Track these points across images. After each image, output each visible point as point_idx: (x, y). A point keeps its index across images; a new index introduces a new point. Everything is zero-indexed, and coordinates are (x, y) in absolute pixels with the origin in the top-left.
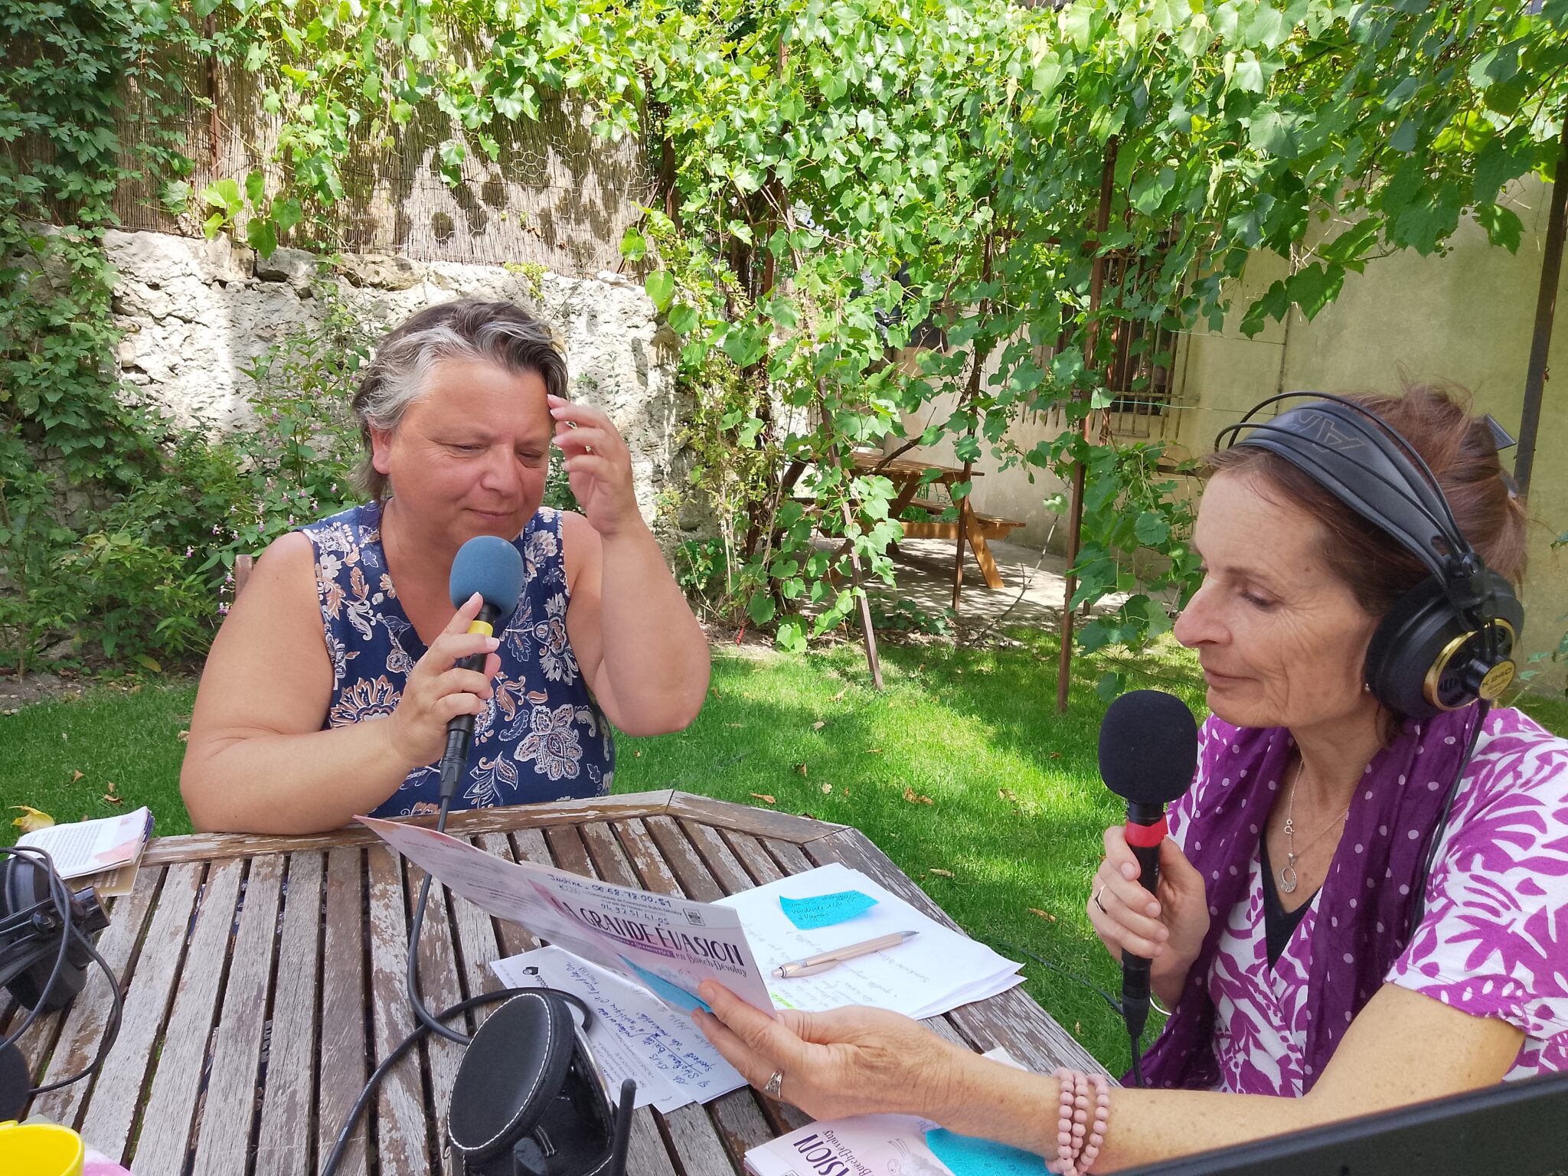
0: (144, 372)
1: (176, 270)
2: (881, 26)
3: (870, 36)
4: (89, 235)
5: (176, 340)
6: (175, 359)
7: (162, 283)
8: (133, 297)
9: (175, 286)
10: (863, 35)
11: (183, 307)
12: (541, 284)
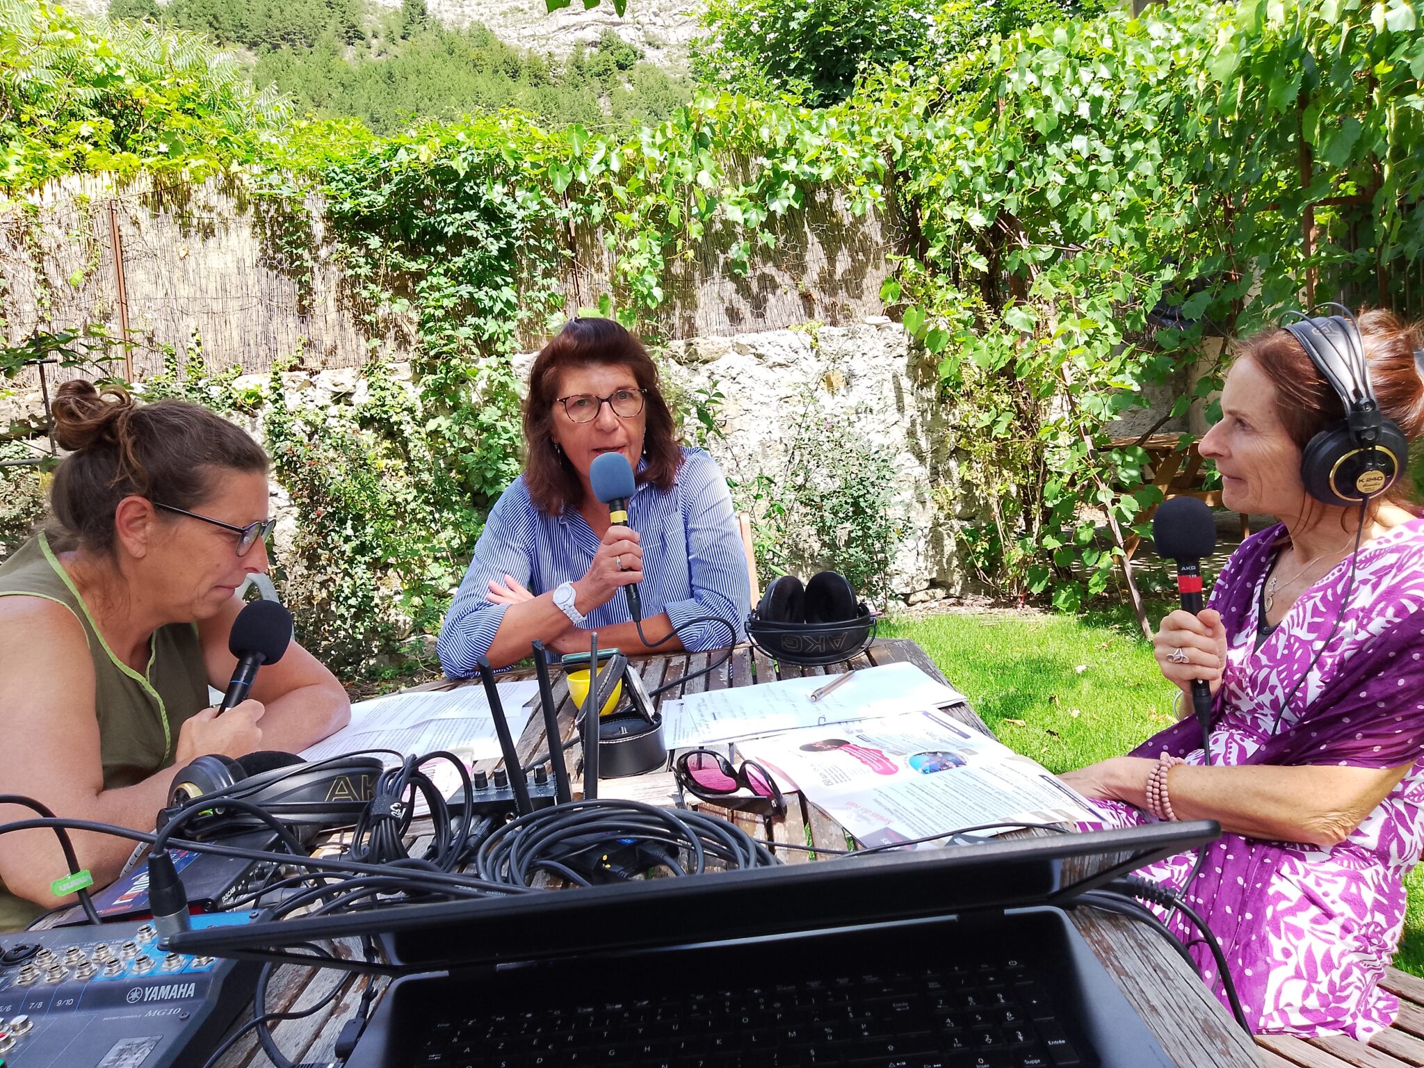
2: (1084, 59)
3: (1075, 72)
4: (503, 360)
10: (1069, 71)
12: (819, 336)
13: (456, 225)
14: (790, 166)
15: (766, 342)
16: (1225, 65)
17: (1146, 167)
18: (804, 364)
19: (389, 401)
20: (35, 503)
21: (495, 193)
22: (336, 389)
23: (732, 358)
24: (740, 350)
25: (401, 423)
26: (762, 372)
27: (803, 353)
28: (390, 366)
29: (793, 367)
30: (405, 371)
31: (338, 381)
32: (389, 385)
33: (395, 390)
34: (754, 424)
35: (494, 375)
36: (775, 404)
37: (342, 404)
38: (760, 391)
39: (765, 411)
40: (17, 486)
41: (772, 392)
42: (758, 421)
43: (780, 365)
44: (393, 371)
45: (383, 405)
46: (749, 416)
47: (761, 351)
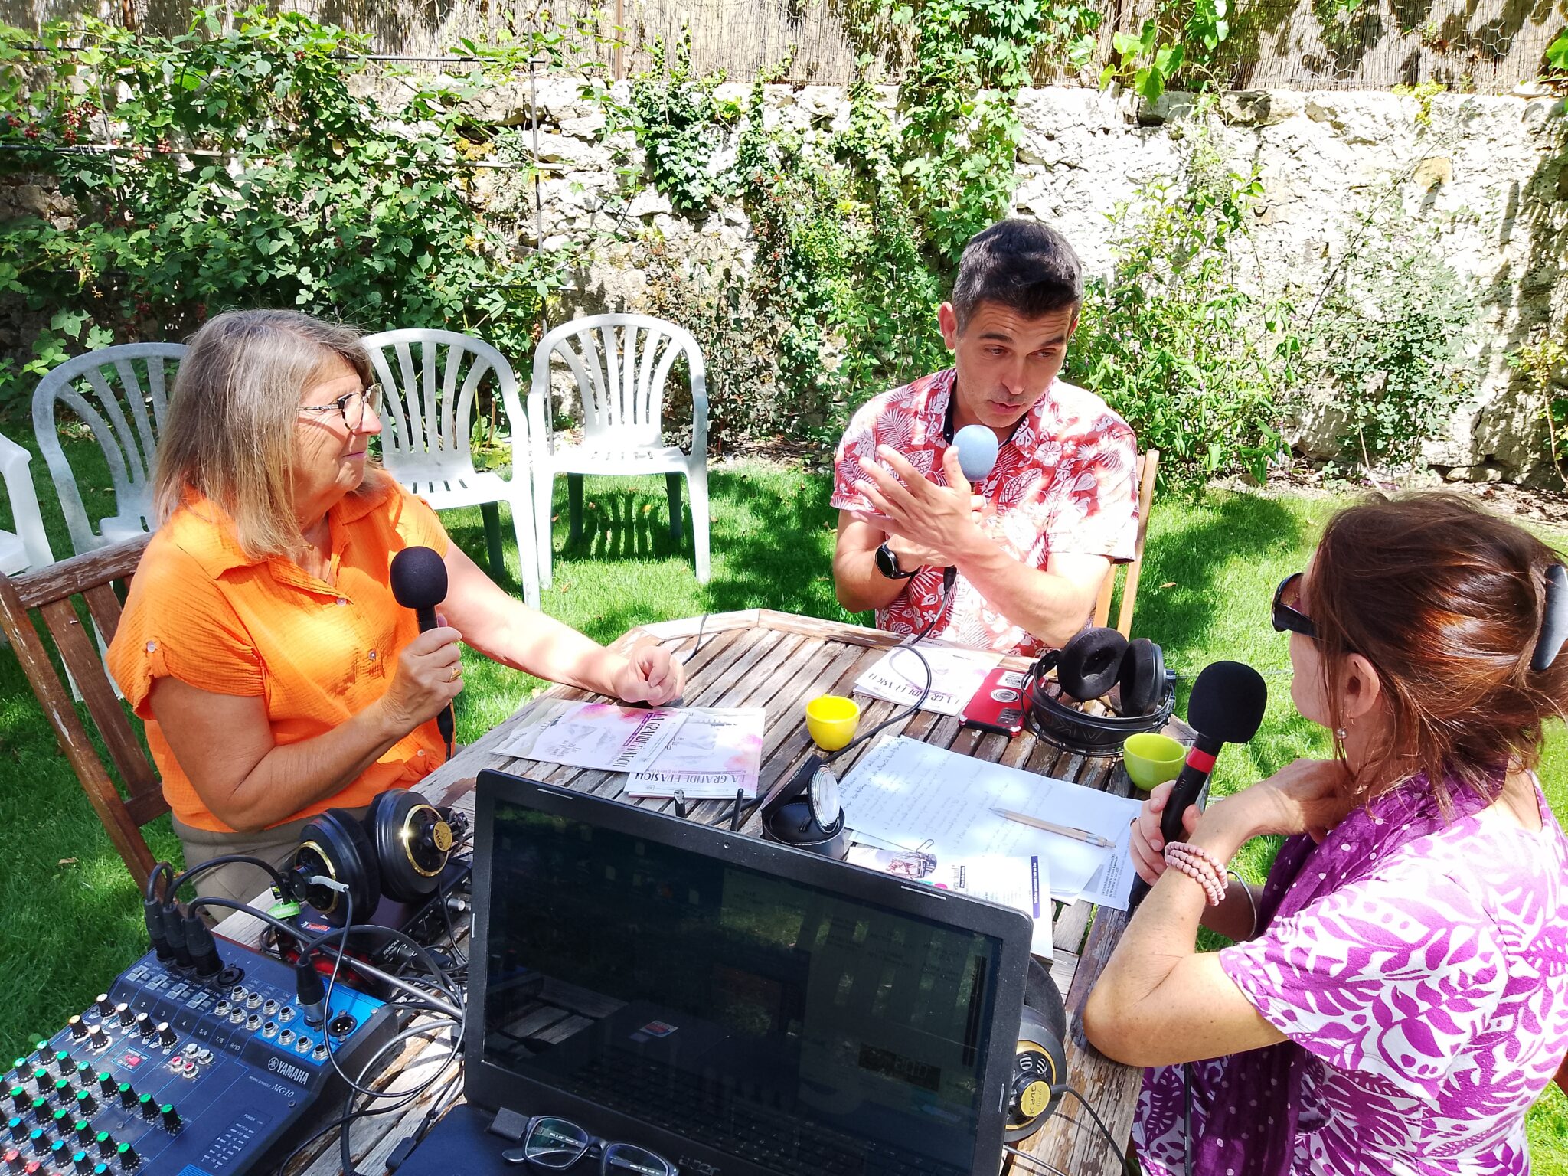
1: (1069, 122)
5: (1061, 184)
6: (1059, 202)
7: (1057, 134)
8: (1033, 148)
9: (1066, 137)
11: (1071, 156)
12: (1433, 106)
15: (1351, 107)
18: (1398, 145)
19: (869, 133)
20: (523, 199)
22: (818, 112)
23: (1300, 126)
24: (1313, 113)
25: (876, 161)
26: (1335, 148)
27: (1400, 129)
28: (878, 89)
29: (1382, 145)
30: (893, 101)
31: (820, 102)
32: (871, 113)
33: (879, 120)
34: (1304, 216)
35: (992, 114)
36: (1341, 192)
37: (820, 130)
38: (1323, 174)
39: (1325, 201)
40: (509, 179)
41: (1341, 178)
42: (1311, 214)
43: (1364, 142)
44: (882, 97)
45: (861, 138)
46: (1300, 204)
47: (1342, 119)
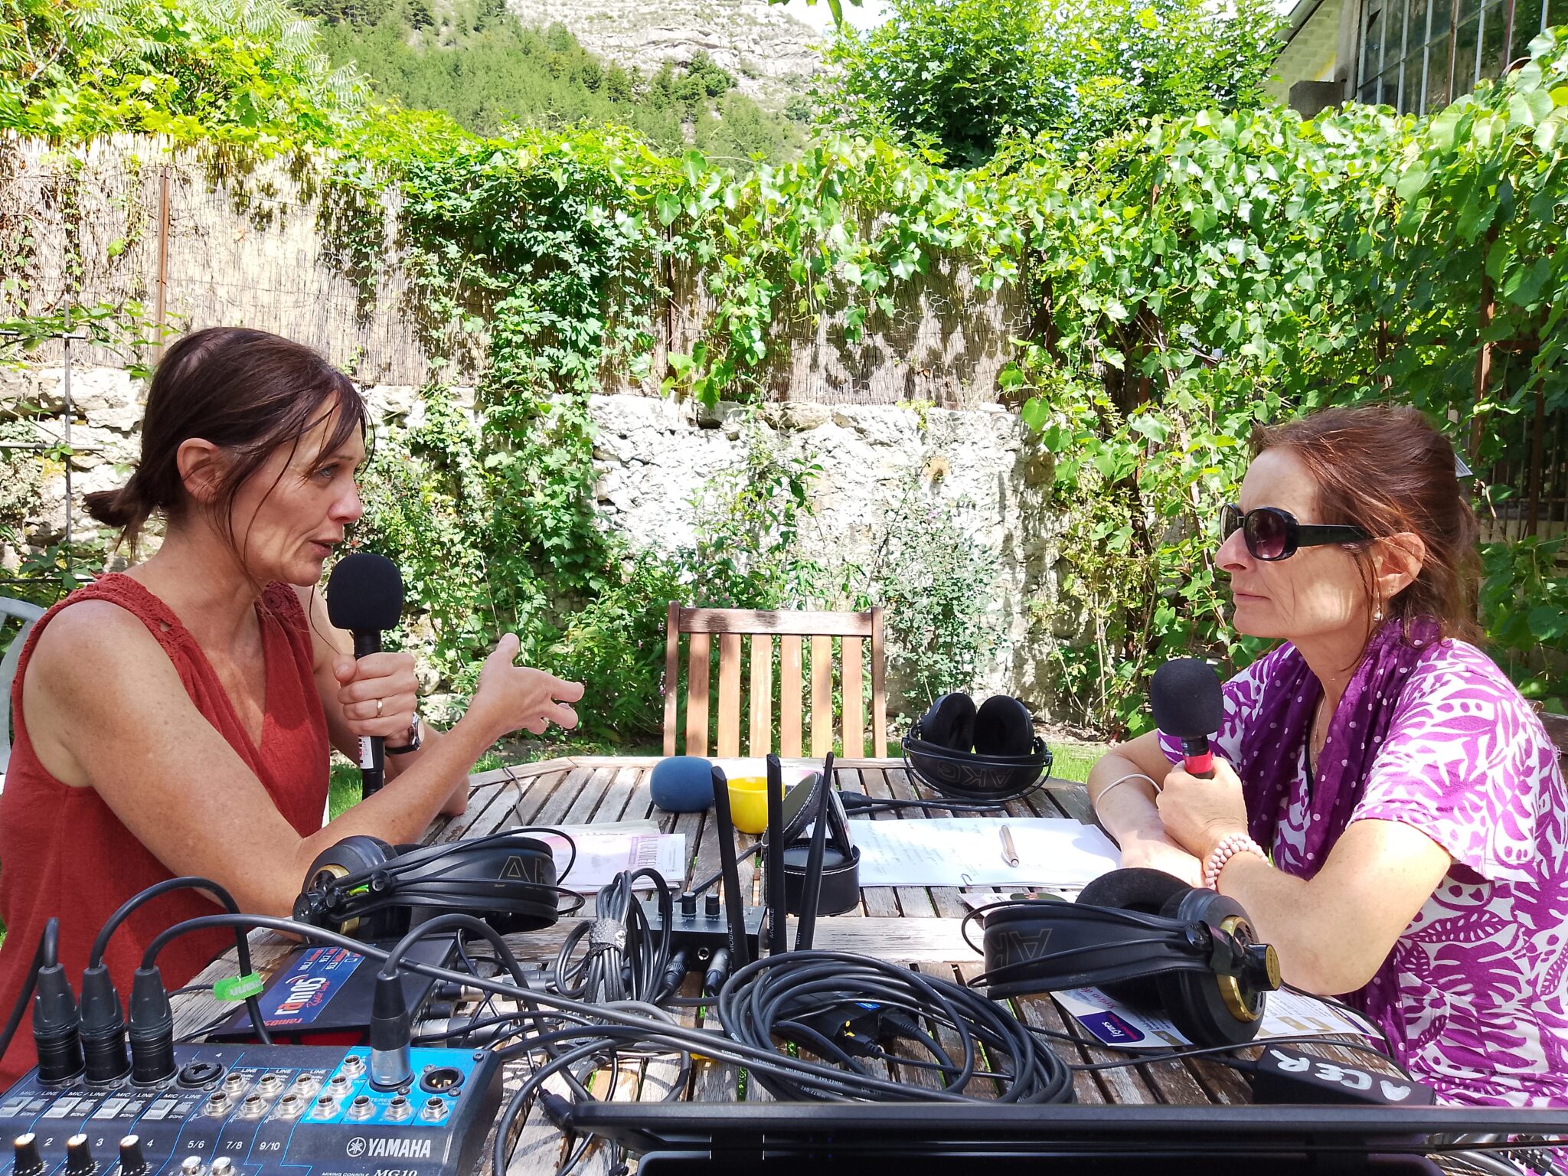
0: (613, 504)
1: (638, 424)
2: (1253, 157)
3: (1240, 168)
4: (579, 399)
5: (637, 478)
6: (636, 493)
7: (628, 434)
8: (608, 446)
9: (637, 436)
10: (1233, 167)
11: (643, 452)
12: (928, 417)
13: (549, 243)
14: (920, 227)
15: (869, 417)
16: (1412, 183)
17: (1307, 282)
18: (908, 446)
19: (448, 428)
20: (35, 493)
21: (595, 216)
22: (390, 408)
23: (828, 429)
24: (840, 421)
25: (458, 455)
26: (860, 448)
27: (907, 434)
28: (453, 390)
29: (895, 447)
30: (469, 398)
31: (393, 398)
32: (449, 411)
33: (456, 418)
34: (845, 504)
35: (568, 415)
36: (871, 485)
37: (394, 426)
38: (855, 470)
39: (860, 492)
40: (16, 472)
41: (869, 472)
42: (850, 502)
43: (882, 444)
44: (456, 397)
45: (440, 433)
46: (841, 494)
47: (863, 425)
